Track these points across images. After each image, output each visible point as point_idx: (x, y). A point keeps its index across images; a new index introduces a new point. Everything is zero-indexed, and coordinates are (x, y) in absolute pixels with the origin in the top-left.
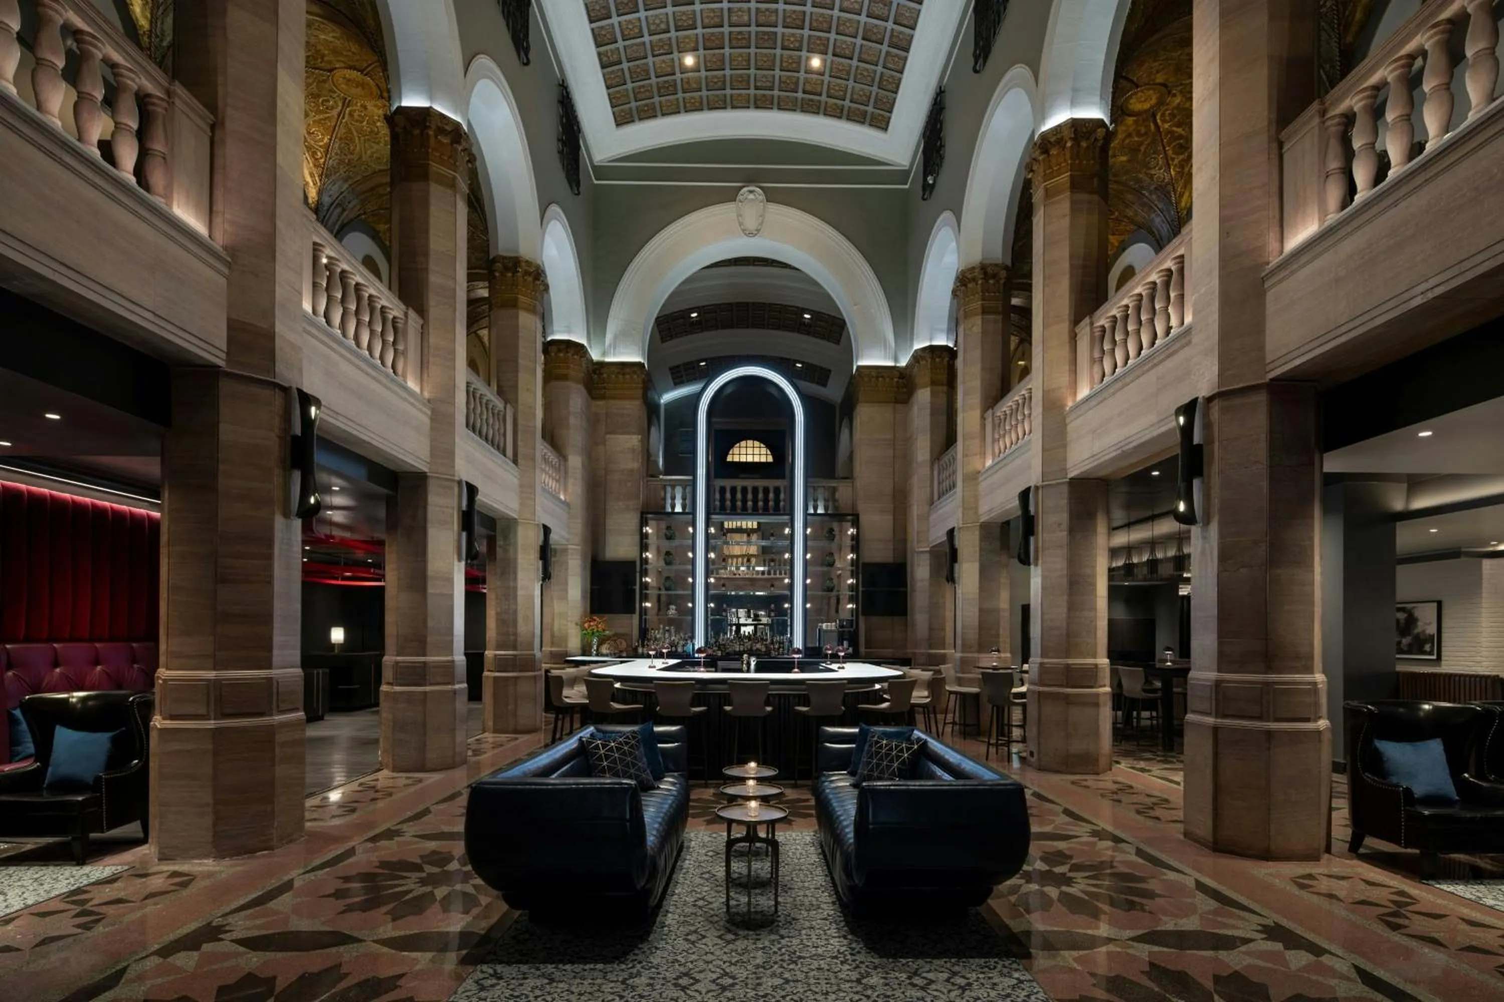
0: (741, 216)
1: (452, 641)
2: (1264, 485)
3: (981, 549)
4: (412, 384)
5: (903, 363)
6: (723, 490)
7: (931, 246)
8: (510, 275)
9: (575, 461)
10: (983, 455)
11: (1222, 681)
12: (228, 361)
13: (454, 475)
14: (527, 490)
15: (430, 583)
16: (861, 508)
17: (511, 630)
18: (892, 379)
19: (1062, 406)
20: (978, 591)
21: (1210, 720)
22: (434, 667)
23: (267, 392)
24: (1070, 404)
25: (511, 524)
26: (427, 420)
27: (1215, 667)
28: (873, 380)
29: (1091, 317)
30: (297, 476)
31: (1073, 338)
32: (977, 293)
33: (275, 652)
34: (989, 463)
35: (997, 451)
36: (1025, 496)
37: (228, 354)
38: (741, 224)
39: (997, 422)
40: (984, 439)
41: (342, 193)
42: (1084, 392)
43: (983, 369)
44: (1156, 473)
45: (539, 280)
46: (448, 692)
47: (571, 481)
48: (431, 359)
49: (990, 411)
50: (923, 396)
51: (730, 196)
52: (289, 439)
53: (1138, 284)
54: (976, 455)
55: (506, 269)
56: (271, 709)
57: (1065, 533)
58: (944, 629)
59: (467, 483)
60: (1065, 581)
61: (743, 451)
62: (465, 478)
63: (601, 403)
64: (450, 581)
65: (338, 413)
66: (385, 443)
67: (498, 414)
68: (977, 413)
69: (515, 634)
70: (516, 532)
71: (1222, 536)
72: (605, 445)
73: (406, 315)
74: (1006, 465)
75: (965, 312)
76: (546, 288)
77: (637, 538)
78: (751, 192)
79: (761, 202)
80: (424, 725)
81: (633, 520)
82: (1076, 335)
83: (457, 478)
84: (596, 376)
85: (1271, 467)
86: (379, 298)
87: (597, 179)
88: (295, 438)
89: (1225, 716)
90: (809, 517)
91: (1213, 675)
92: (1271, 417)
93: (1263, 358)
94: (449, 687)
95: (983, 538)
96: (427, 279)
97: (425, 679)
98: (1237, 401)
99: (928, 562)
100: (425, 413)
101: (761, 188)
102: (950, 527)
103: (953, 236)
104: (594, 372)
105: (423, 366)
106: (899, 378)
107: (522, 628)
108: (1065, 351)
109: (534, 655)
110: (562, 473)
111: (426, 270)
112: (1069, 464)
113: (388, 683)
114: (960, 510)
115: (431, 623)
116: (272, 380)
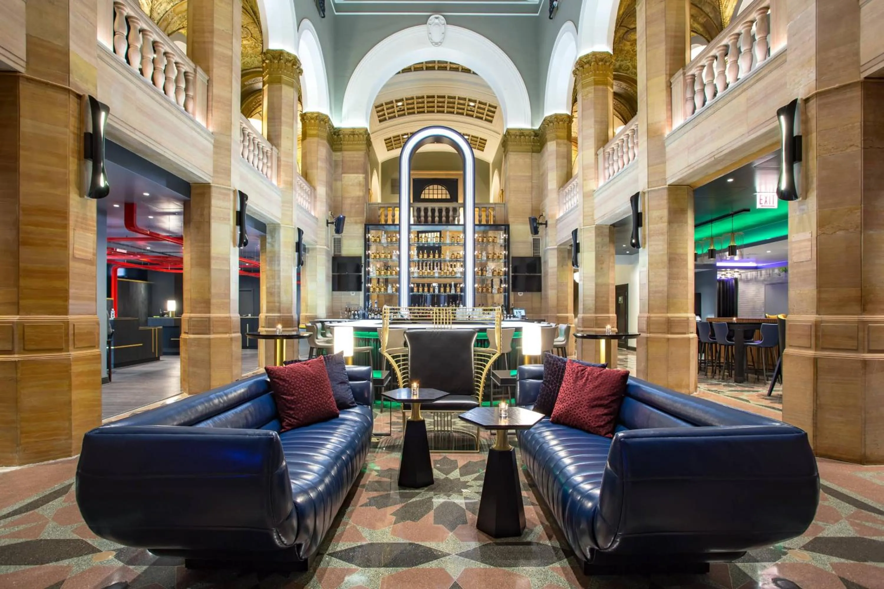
0: (430, 33)
1: (229, 303)
2: (859, 163)
3: (596, 243)
4: (199, 119)
5: (537, 127)
6: (419, 210)
7: (557, 45)
8: (276, 61)
9: (322, 190)
10: (597, 178)
11: (821, 322)
12: (27, 68)
13: (230, 186)
14: (287, 203)
15: (213, 262)
16: (511, 220)
17: (276, 299)
18: (530, 137)
19: (662, 135)
20: (594, 271)
21: (811, 353)
22: (216, 321)
23: (61, 97)
24: (667, 132)
25: (276, 227)
26: (211, 147)
27: (815, 311)
28: (518, 137)
29: (684, 69)
30: (90, 164)
31: (669, 86)
32: (591, 71)
33: (71, 301)
34: (601, 183)
35: (607, 175)
36: (635, 199)
37: (27, 63)
38: (430, 39)
39: (607, 156)
40: (597, 168)
41: (167, 12)
42: (678, 121)
43: (596, 121)
44: (730, 180)
45: (295, 65)
46: (227, 338)
47: (318, 204)
48: (214, 104)
49: (602, 149)
50: (551, 147)
51: (424, 21)
52: (83, 135)
53: (724, 37)
54: (592, 179)
55: (274, 58)
56: (68, 346)
57: (666, 224)
58: (567, 300)
59: (240, 192)
60: (665, 258)
61: (431, 191)
62: (238, 188)
63: (339, 153)
64: (227, 260)
65: (135, 129)
66: (176, 156)
67: (267, 153)
68: (592, 151)
69: (279, 302)
70: (279, 233)
71: (820, 207)
72: (341, 180)
73: (195, 70)
74: (615, 183)
75: (582, 84)
76: (301, 72)
77: (362, 241)
78: (437, 18)
79: (444, 24)
80: (209, 363)
81: (359, 229)
82: (671, 84)
83: (232, 188)
84: (336, 137)
85: (864, 148)
86: (173, 55)
87: (336, 12)
88: (87, 134)
89: (824, 349)
90: (476, 227)
91: (812, 317)
92: (865, 108)
93: (858, 61)
94: (227, 336)
95: (597, 235)
96: (212, 49)
97: (209, 330)
98: (833, 98)
99: (556, 256)
100: (211, 142)
101: (443, 16)
102: (574, 229)
103: (572, 37)
104: (335, 134)
105: (208, 109)
106: (535, 136)
107: (284, 298)
108: (663, 95)
109: (292, 316)
110: (313, 197)
111: (212, 42)
112: (669, 174)
113: (185, 333)
114: (581, 218)
115: (213, 291)
116: (68, 87)
